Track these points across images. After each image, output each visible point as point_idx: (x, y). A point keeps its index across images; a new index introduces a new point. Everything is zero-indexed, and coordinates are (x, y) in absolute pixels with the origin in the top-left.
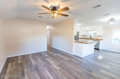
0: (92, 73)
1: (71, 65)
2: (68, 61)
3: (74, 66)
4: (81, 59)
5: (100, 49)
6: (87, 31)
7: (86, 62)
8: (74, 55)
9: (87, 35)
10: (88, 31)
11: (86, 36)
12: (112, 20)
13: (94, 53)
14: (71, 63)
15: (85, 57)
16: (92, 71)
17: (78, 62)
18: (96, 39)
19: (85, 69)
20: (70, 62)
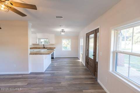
0: (62, 83)
1: (36, 89)
2: (26, 85)
3: (40, 87)
4: (43, 74)
5: (54, 57)
6: (39, 39)
7: (50, 75)
8: (31, 73)
9: (40, 44)
10: (41, 39)
11: (38, 44)
12: (63, 31)
13: (52, 62)
14: (34, 86)
15: (46, 70)
16: (60, 82)
17: (42, 79)
18: (50, 48)
19: (54, 84)
20: (31, 86)
